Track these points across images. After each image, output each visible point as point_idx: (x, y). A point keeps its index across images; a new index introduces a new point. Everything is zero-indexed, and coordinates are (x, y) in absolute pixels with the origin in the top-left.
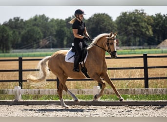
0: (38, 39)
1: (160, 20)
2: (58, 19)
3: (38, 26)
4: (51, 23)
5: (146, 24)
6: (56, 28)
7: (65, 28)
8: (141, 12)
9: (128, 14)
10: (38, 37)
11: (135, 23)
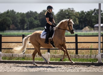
0: (9, 24)
1: (83, 14)
2: (21, 13)
3: (9, 16)
4: (17, 15)
5: (75, 17)
6: (20, 18)
7: (26, 18)
8: (72, 9)
9: (64, 10)
10: (9, 23)
11: (68, 16)
